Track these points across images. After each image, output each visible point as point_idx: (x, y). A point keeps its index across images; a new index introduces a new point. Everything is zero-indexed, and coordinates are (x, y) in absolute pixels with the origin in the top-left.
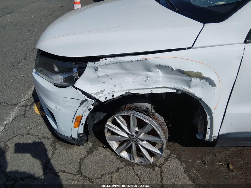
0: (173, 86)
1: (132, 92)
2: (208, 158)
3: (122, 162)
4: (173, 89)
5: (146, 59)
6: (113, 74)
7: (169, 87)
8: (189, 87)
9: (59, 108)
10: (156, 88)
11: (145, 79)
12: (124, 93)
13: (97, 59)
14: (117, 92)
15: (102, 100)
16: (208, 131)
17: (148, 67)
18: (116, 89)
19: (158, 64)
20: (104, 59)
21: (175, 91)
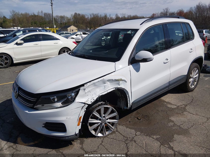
0: (114, 87)
1: (101, 95)
2: (129, 120)
3: (101, 138)
4: (114, 88)
5: (104, 79)
6: (91, 90)
7: (113, 88)
8: (119, 85)
9: (68, 117)
10: (109, 90)
11: (104, 87)
12: (97, 97)
13: (83, 85)
14: (95, 97)
15: (90, 103)
16: (129, 102)
17: (104, 82)
18: (94, 96)
19: (108, 79)
20: (86, 84)
21: (115, 89)
